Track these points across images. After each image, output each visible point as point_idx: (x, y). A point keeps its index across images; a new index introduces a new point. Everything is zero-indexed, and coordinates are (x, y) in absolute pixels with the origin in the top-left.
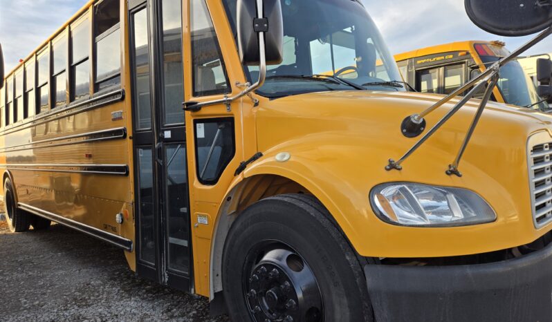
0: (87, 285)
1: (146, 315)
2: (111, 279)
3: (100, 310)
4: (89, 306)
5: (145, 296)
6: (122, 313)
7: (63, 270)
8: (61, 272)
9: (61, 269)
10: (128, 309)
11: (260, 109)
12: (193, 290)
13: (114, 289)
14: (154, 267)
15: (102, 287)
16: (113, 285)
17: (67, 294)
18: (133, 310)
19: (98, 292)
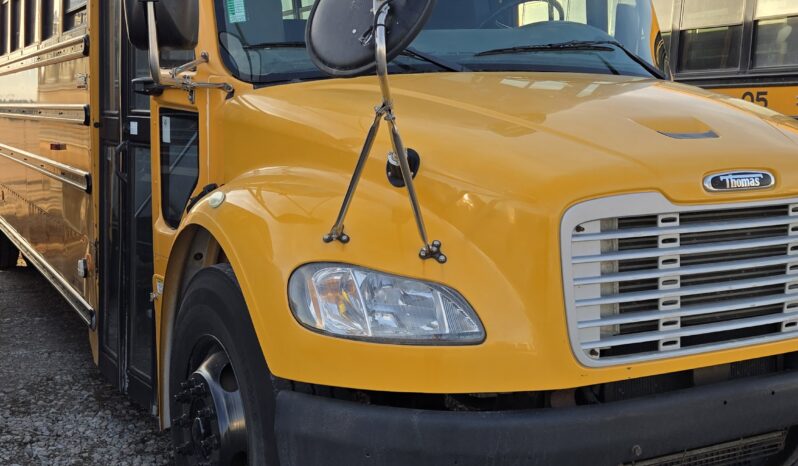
0: (48, 380)
1: (104, 443)
2: (91, 376)
3: (37, 424)
4: (29, 414)
5: (124, 412)
6: (69, 434)
7: (26, 348)
8: (21, 352)
9: (26, 347)
10: (81, 429)
11: (233, 101)
12: (155, 408)
13: (83, 392)
14: (117, 361)
15: (66, 387)
16: (86, 387)
17: (6, 390)
18: (87, 432)
19: (56, 395)
